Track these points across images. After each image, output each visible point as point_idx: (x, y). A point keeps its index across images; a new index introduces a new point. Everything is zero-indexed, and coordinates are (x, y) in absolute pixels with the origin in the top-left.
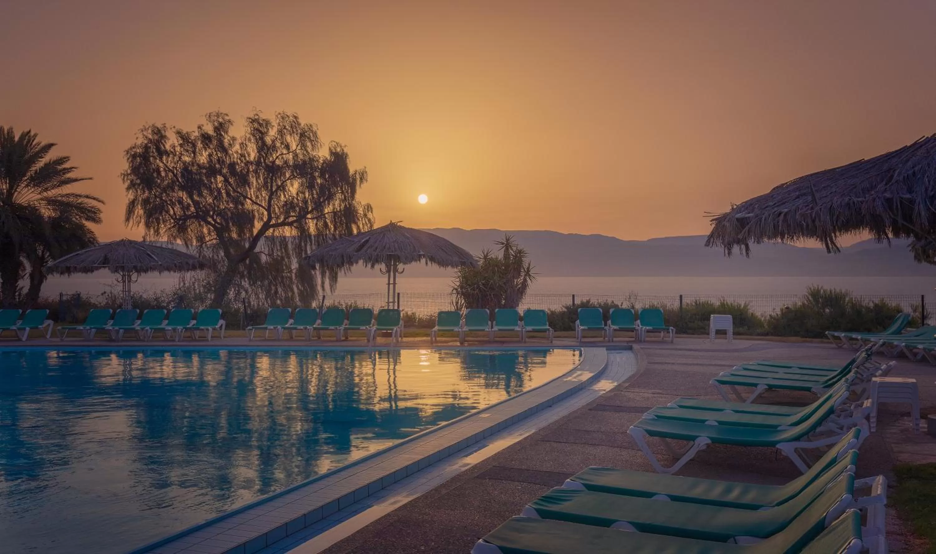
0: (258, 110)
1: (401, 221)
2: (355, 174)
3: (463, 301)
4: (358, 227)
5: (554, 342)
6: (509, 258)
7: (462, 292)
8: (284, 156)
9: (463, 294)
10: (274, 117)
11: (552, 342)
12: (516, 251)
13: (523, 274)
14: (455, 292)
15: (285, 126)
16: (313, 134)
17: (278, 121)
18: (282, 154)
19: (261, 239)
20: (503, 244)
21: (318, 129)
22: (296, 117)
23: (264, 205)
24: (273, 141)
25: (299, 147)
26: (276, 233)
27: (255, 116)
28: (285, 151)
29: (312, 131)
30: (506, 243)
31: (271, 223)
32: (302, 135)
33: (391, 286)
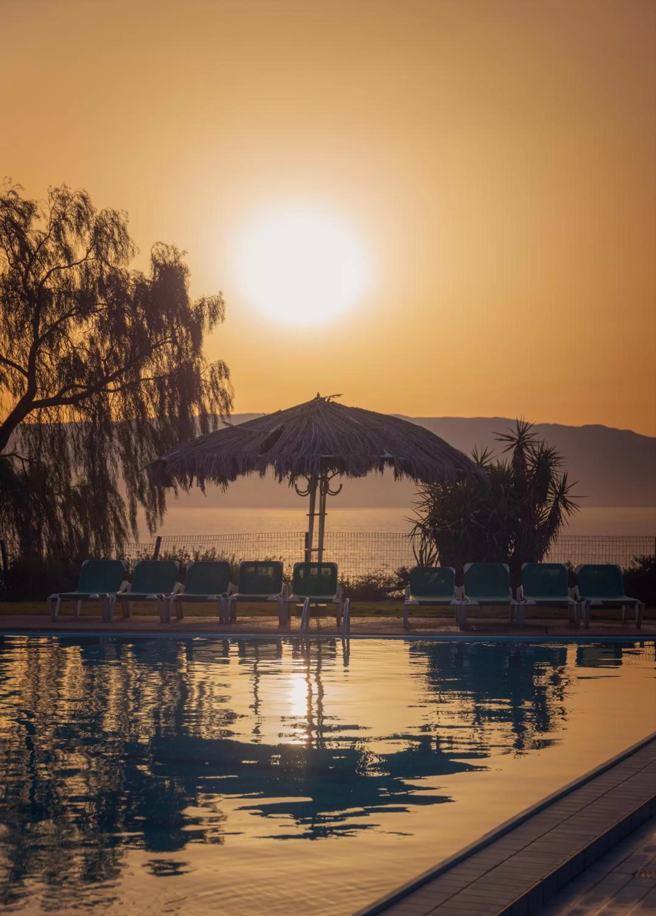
0: (14, 183)
1: (339, 395)
2: (202, 305)
3: (435, 550)
4: (202, 408)
5: (643, 627)
6: (525, 466)
7: (435, 531)
8: (63, 271)
9: (435, 535)
10: (46, 196)
11: (638, 627)
12: (539, 455)
13: (551, 497)
14: (421, 531)
15: (64, 215)
16: (118, 230)
17: (52, 204)
18: (59, 267)
19: (15, 430)
20: (512, 439)
21: (128, 221)
22: (84, 199)
23: (22, 365)
24: (41, 244)
25: (92, 255)
26: (45, 419)
27: (8, 195)
28: (62, 263)
29: (117, 225)
30: (517, 438)
31: (35, 399)
32: (98, 231)
33: (317, 519)
